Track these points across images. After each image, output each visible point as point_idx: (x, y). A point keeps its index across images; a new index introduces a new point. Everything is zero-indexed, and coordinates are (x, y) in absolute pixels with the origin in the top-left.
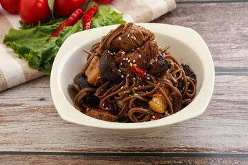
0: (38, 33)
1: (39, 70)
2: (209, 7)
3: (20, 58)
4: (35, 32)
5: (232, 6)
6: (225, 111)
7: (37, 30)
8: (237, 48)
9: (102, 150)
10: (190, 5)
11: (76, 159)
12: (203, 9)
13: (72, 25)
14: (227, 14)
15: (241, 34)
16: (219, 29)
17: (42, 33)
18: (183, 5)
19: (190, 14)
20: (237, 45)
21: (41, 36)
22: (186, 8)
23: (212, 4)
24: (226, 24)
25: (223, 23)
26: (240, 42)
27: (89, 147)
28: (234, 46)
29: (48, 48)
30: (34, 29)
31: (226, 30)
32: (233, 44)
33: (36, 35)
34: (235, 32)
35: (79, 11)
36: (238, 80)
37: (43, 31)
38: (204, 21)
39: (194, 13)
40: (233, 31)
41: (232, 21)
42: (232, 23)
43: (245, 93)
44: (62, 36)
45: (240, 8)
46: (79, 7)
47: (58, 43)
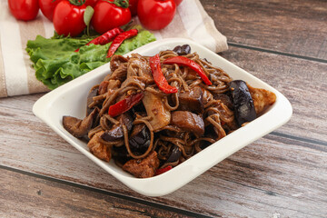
0: (64, 46)
1: (45, 84)
2: (268, 57)
3: (33, 66)
4: (61, 44)
5: (293, 61)
7: (64, 42)
9: (69, 179)
10: (248, 51)
11: (39, 182)
12: (260, 58)
13: (102, 44)
14: (283, 69)
17: (69, 47)
18: (240, 49)
19: (242, 60)
21: (67, 49)
22: (241, 53)
23: (272, 54)
24: (276, 79)
25: (272, 77)
27: (58, 173)
30: (61, 40)
33: (62, 48)
35: (116, 31)
37: (70, 44)
38: (253, 71)
39: (247, 60)
41: (284, 77)
42: (283, 80)
43: (253, 155)
44: (82, 52)
45: (302, 65)
46: (118, 27)
47: (74, 59)
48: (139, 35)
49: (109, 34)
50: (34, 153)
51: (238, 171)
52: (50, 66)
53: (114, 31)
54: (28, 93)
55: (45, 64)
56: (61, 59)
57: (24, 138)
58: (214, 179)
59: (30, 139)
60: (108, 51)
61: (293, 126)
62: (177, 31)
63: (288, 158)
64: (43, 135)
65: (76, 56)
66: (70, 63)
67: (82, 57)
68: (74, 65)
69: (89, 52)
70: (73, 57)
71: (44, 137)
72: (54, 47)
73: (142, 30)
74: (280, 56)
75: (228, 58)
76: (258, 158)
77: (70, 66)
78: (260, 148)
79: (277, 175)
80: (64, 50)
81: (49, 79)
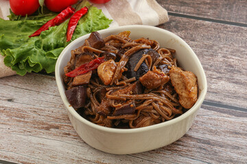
0: (23, 27)
1: (13, 69)
2: (203, 25)
4: (20, 25)
5: (227, 28)
6: (185, 148)
7: (22, 23)
8: (218, 78)
10: (185, 19)
12: (197, 27)
13: (58, 24)
14: (219, 37)
15: (226, 62)
16: (206, 53)
17: (27, 28)
18: (177, 18)
19: (182, 30)
20: (218, 75)
21: (25, 30)
22: (179, 22)
23: (207, 22)
24: (215, 48)
25: (211, 47)
26: (223, 71)
28: (216, 75)
29: (25, 49)
30: (20, 22)
31: (212, 55)
32: (215, 73)
33: (21, 29)
34: (221, 60)
36: (208, 115)
37: (28, 25)
38: (194, 40)
39: (186, 29)
40: (220, 58)
41: (222, 46)
42: (221, 48)
43: (211, 131)
44: (43, 37)
45: (235, 32)
47: (38, 44)
48: (90, 13)
49: (63, 14)
50: (16, 142)
51: (200, 148)
52: (18, 55)
53: (66, 10)
57: (4, 126)
58: (182, 158)
59: (9, 127)
60: (67, 34)
61: (239, 97)
62: (120, 4)
63: (241, 131)
64: (20, 121)
65: (38, 41)
66: (35, 49)
67: (44, 41)
68: (38, 51)
69: (49, 36)
70: (36, 42)
71: (22, 124)
72: (14, 29)
73: (91, 6)
74: (214, 24)
75: (169, 29)
76: (216, 133)
77: (35, 51)
78: (216, 122)
79: (235, 150)
80: (23, 31)
81: (17, 65)
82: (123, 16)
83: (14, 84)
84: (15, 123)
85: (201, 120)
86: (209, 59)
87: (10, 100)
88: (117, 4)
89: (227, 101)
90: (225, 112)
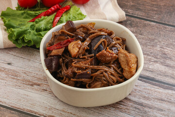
0: (25, 15)
1: (14, 43)
2: (150, 25)
3: (5, 30)
4: (22, 14)
5: (166, 28)
6: (125, 107)
7: (24, 13)
8: (155, 62)
9: (32, 111)
10: (138, 20)
11: (13, 113)
12: (145, 26)
13: (48, 15)
14: (160, 34)
15: (162, 51)
16: (148, 44)
17: (28, 16)
18: (132, 19)
19: (134, 27)
20: (155, 60)
21: (26, 18)
22: (133, 21)
23: (152, 23)
24: (156, 41)
25: (153, 40)
26: (159, 57)
27: (25, 107)
28: (154, 59)
30: (23, 11)
31: (153, 46)
32: (153, 58)
33: (23, 16)
34: (159, 49)
35: (57, 7)
36: (144, 86)
37: (28, 14)
38: (141, 35)
39: (138, 26)
40: (158, 48)
41: (160, 40)
42: (160, 42)
43: (145, 97)
44: (37, 23)
45: (171, 31)
46: (58, 3)
47: (32, 27)
48: (72, 10)
49: (53, 8)
50: (9, 92)
51: (136, 108)
52: (17, 33)
53: (55, 7)
54: (3, 47)
55: (14, 31)
56: (24, 28)
57: (2, 81)
58: (122, 113)
59: (5, 81)
60: (53, 22)
61: (168, 76)
62: (94, 5)
63: (166, 99)
64: (14, 78)
65: (33, 25)
66: (30, 30)
67: (37, 26)
68: (32, 32)
69: (41, 22)
70: (31, 26)
71: (15, 80)
72: (18, 16)
73: (73, 5)
74: (157, 25)
75: (126, 25)
76: (148, 99)
77: (30, 32)
78: (149, 91)
79: (160, 112)
80: (24, 18)
81: (17, 40)
82: (94, 14)
83: (13, 54)
84: (11, 79)
85: (139, 89)
86: (150, 48)
87: (9, 64)
88: (91, 6)
89: (159, 78)
90: (156, 85)
